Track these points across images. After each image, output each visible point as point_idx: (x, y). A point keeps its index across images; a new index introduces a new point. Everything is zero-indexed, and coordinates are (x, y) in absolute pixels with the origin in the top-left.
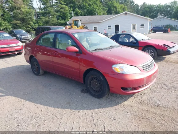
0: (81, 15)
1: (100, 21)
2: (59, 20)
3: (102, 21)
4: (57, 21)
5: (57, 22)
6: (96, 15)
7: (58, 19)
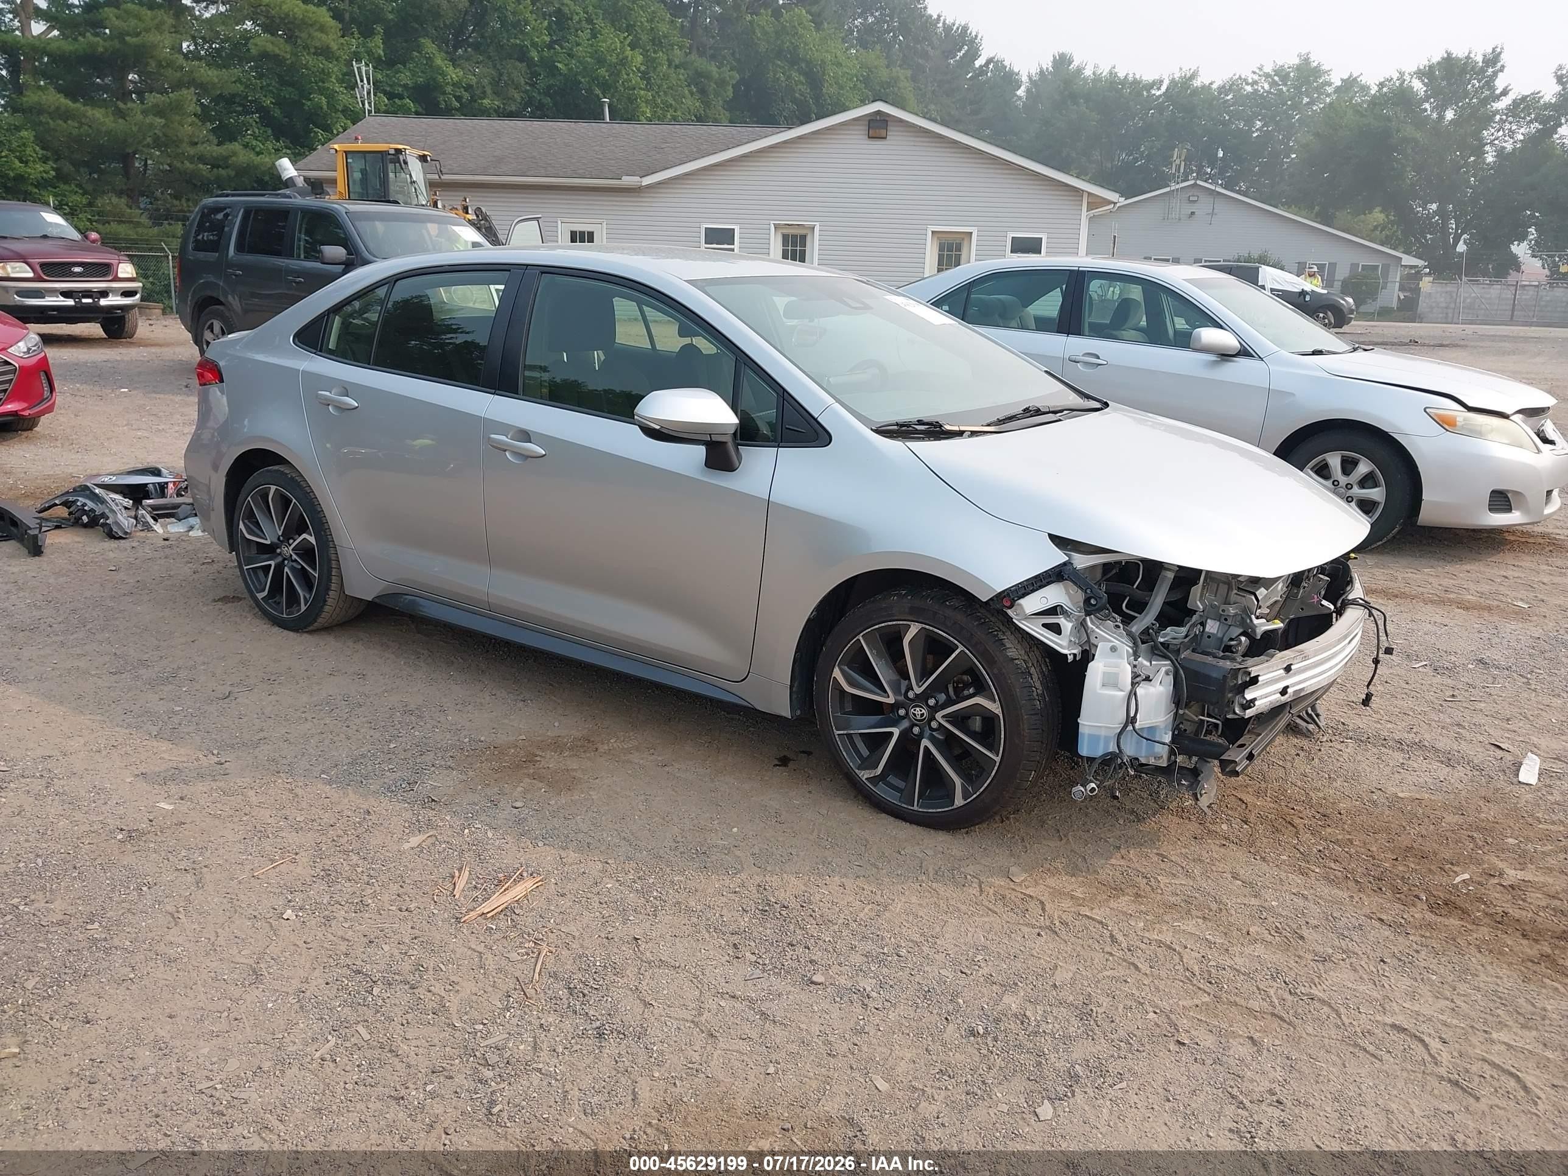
0: (470, 109)
1: (628, 180)
2: (236, 146)
3: (647, 181)
4: (213, 149)
5: (216, 163)
6: (598, 116)
7: (226, 134)
